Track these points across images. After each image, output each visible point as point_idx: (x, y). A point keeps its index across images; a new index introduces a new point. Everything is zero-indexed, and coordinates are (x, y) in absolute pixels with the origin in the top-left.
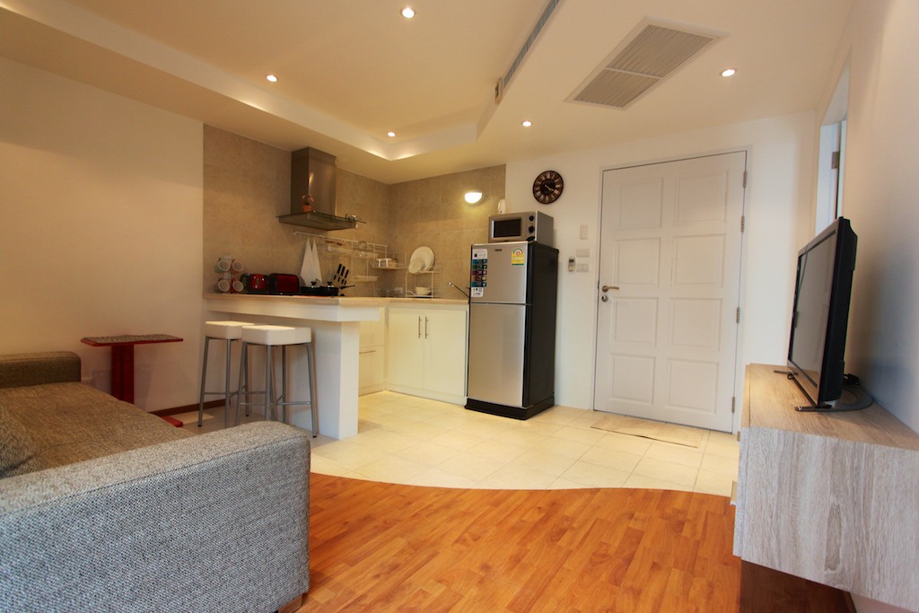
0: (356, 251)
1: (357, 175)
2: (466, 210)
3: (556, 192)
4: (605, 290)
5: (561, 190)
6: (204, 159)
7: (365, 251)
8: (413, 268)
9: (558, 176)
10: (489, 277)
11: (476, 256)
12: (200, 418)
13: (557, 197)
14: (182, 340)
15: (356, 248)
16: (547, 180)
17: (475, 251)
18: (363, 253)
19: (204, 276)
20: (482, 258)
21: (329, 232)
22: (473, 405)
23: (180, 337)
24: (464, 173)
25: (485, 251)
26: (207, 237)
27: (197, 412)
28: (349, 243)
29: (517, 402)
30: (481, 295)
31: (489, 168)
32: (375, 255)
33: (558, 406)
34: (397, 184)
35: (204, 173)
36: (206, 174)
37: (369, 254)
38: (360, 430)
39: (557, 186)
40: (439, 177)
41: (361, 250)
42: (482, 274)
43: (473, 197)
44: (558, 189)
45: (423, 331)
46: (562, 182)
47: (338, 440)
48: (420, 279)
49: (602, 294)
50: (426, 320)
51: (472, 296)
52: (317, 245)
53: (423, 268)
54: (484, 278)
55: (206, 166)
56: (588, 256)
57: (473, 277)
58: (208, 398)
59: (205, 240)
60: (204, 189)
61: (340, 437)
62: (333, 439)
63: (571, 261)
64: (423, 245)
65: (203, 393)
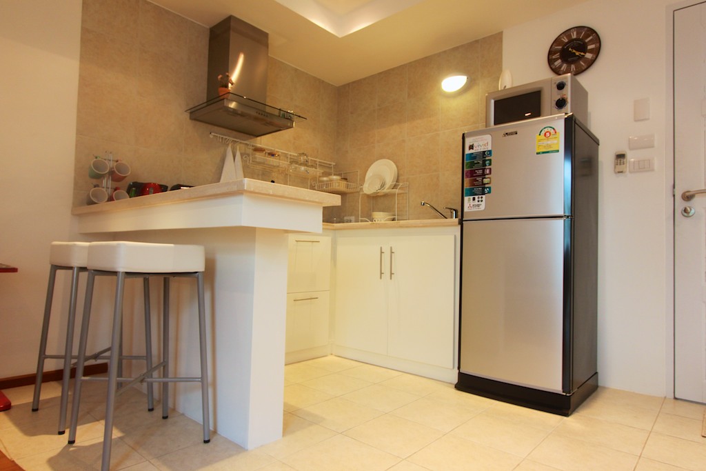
0: (294, 166)
1: (296, 70)
2: (444, 104)
3: (589, 56)
4: (688, 197)
5: (597, 52)
6: (83, 21)
7: (306, 165)
8: (369, 188)
9: (591, 31)
10: (494, 179)
11: (471, 147)
12: (37, 395)
13: (590, 63)
14: (14, 270)
15: (293, 161)
16: (571, 41)
17: (468, 142)
18: (303, 168)
19: (76, 184)
20: (482, 149)
21: (259, 138)
22: (469, 384)
23: (13, 265)
24: (439, 55)
25: (488, 138)
26: (83, 129)
27: (33, 387)
28: (286, 155)
29: (554, 383)
30: (483, 207)
31: (477, 41)
32: (319, 171)
33: (604, 388)
34: (348, 84)
35: (82, 39)
36: (84, 41)
37: (311, 170)
38: (287, 428)
39: (590, 47)
40: (402, 67)
41: (301, 164)
42: (483, 175)
43: (453, 83)
44: (591, 51)
45: (387, 270)
46: (597, 40)
47: (247, 450)
48: (378, 201)
49: (681, 204)
50: (392, 252)
51: (466, 209)
52: (242, 155)
53: (383, 186)
54: (486, 181)
55: (85, 31)
56: (653, 147)
57: (467, 181)
58: (50, 366)
59: (79, 132)
60: (81, 61)
61: (250, 446)
62: (239, 449)
63: (620, 156)
64: (381, 157)
65: (42, 356)
